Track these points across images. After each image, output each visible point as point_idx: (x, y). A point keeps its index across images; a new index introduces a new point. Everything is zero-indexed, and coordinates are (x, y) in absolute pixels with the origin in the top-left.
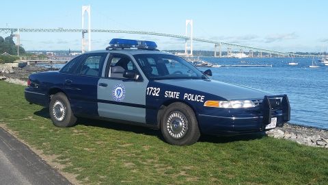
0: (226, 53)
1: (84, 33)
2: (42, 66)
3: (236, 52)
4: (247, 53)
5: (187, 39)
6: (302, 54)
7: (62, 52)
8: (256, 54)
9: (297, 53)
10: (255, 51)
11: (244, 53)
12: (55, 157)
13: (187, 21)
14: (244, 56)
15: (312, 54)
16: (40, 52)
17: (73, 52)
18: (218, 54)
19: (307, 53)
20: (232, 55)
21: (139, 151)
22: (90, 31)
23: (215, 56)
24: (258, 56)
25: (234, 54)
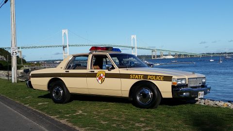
0: (160, 56)
1: (64, 47)
3: (166, 55)
4: (173, 56)
5: (133, 48)
6: (210, 54)
7: (50, 61)
8: (180, 55)
9: (208, 54)
10: (179, 54)
13: (132, 36)
14: (171, 57)
16: (35, 61)
17: (57, 60)
18: (154, 57)
20: (163, 57)
22: (68, 46)
23: (153, 59)
24: (181, 57)
25: (165, 57)
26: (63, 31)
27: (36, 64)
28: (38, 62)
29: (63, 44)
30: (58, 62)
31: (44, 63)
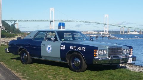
0: (127, 32)
1: (51, 22)
3: (132, 32)
4: (138, 32)
5: (105, 25)
11: (137, 32)
12: (20, 74)
13: (105, 15)
14: (137, 33)
16: (28, 32)
18: (122, 32)
21: (57, 73)
22: (54, 21)
23: (121, 34)
25: (131, 33)
26: (51, 9)
27: (28, 34)
28: (31, 32)
29: (50, 19)
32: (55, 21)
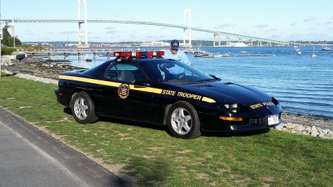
0: (226, 42)
1: (80, 23)
2: (40, 57)
3: (235, 42)
4: (246, 43)
5: (185, 29)
6: (302, 42)
7: (58, 43)
8: (255, 43)
9: (297, 42)
10: (254, 40)
11: (244, 42)
13: (186, 11)
14: (243, 45)
15: (312, 42)
16: (35, 43)
17: (69, 43)
18: (217, 43)
19: (307, 42)
20: (231, 45)
22: (86, 22)
23: (215, 46)
24: (258, 45)
25: (233, 44)
27: (36, 48)
28: (40, 43)
29: (79, 18)
30: (70, 45)
31: (49, 47)
32: (88, 21)
